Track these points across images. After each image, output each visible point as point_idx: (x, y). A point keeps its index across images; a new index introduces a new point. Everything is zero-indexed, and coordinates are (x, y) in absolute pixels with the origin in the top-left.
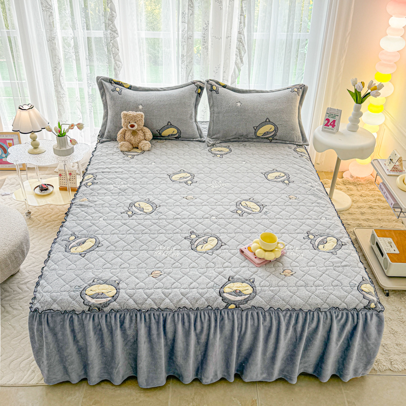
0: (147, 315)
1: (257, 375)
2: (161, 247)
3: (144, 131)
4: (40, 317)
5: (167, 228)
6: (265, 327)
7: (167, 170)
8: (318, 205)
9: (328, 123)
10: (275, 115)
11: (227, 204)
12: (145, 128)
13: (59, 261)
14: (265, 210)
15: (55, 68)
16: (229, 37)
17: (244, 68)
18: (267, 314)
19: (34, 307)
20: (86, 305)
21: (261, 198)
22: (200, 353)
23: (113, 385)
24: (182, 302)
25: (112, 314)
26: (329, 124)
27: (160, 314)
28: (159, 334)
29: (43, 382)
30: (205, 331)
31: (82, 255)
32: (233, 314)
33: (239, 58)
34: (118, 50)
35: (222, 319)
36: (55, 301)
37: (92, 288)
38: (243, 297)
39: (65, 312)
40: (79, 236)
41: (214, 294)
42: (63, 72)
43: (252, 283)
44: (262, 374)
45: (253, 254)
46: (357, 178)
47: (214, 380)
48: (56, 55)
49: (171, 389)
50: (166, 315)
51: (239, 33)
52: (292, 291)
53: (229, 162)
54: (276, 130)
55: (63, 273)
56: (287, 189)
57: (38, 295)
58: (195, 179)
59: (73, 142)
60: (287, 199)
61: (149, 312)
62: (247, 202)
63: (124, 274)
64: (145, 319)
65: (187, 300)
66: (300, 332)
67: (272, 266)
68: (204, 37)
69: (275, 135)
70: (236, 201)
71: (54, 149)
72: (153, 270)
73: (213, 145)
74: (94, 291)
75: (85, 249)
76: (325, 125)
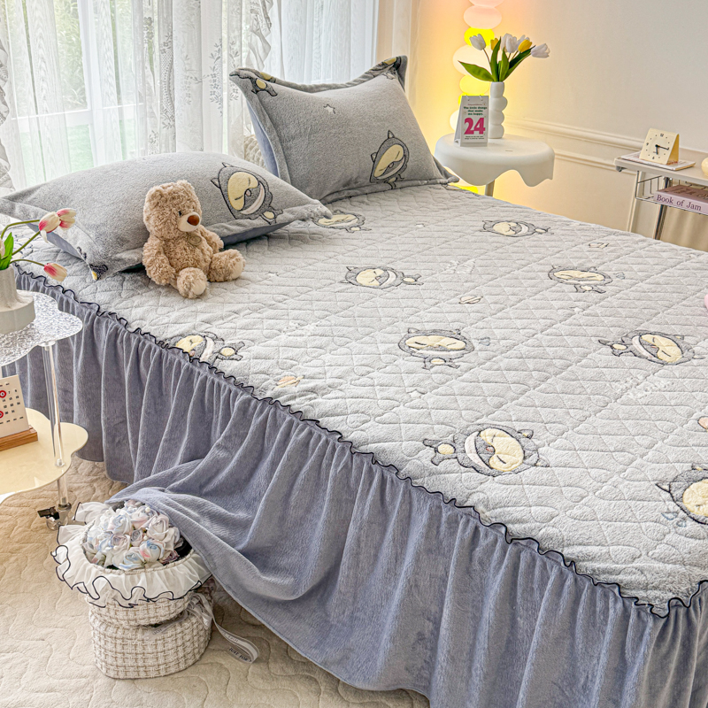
9: (470, 126)
26: (472, 129)
54: (406, 155)
69: (404, 168)
76: (466, 133)
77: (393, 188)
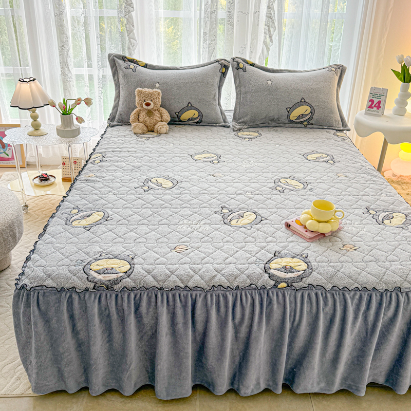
0: (170, 296)
1: (312, 384)
2: (185, 221)
3: (161, 111)
4: (28, 295)
5: (192, 202)
6: (325, 314)
7: (188, 150)
8: (374, 183)
9: (372, 104)
10: (311, 95)
11: (263, 181)
12: (162, 108)
13: (57, 234)
14: (309, 187)
15: (62, 47)
16: (257, 12)
17: (274, 48)
18: (329, 295)
19: (21, 284)
20: (90, 281)
21: (304, 176)
22: (238, 353)
23: (122, 395)
24: (216, 279)
25: (124, 294)
26: (373, 106)
27: (187, 295)
28: (185, 323)
29: (30, 391)
30: (246, 321)
31: (88, 228)
32: (284, 296)
33: (268, 36)
34: (133, 26)
35: (270, 302)
36: (49, 276)
37: (98, 262)
38: (296, 273)
39: (62, 289)
40: (83, 209)
41: (259, 270)
42: (71, 51)
43: (305, 259)
44: (318, 384)
45: (302, 227)
46: (401, 176)
47: (255, 390)
48: (64, 33)
49: (198, 403)
50: (196, 296)
51: (269, 7)
52: (359, 266)
53: (260, 145)
54: (312, 112)
55: (62, 247)
56: (333, 168)
57: (27, 270)
58: (222, 159)
59: (80, 120)
60: (335, 177)
61: (173, 292)
62: (286, 180)
63: (141, 249)
64: (168, 301)
65: (223, 277)
66: (372, 322)
67: (328, 241)
68: (229, 12)
69: (311, 118)
70: (274, 179)
71: (57, 129)
72: (177, 244)
73: (240, 130)
74: (102, 265)
75: (90, 223)
76: (369, 107)
77: (305, 127)
